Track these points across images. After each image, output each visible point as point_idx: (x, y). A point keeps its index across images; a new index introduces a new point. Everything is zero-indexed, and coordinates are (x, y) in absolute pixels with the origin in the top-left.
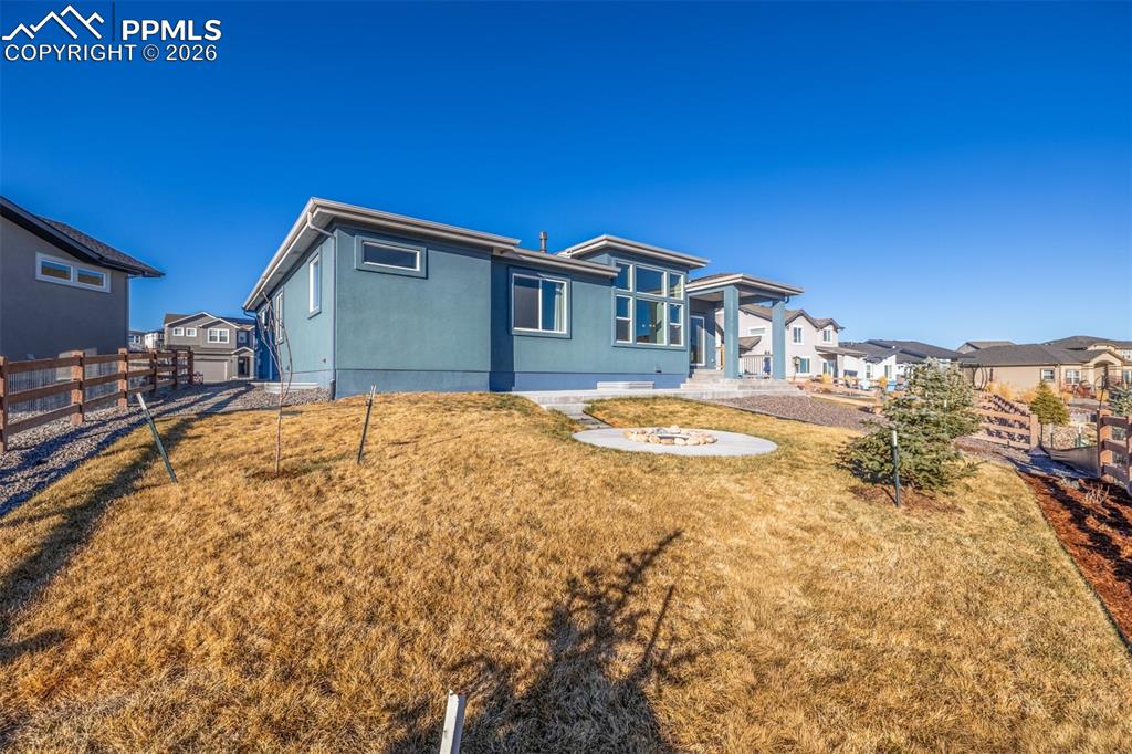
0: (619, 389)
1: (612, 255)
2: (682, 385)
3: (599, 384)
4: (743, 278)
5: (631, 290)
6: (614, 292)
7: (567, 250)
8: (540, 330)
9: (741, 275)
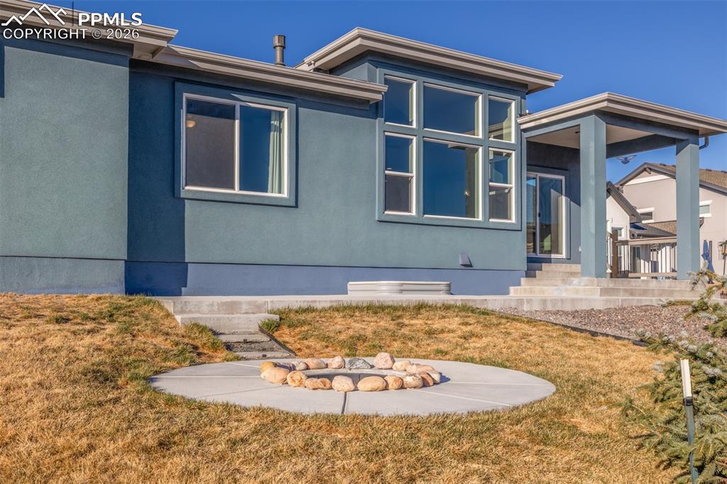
0: (383, 290)
1: (377, 64)
2: (512, 289)
3: (351, 285)
4: (609, 100)
5: (414, 126)
6: (380, 129)
7: (307, 60)
8: (237, 191)
9: (605, 95)
